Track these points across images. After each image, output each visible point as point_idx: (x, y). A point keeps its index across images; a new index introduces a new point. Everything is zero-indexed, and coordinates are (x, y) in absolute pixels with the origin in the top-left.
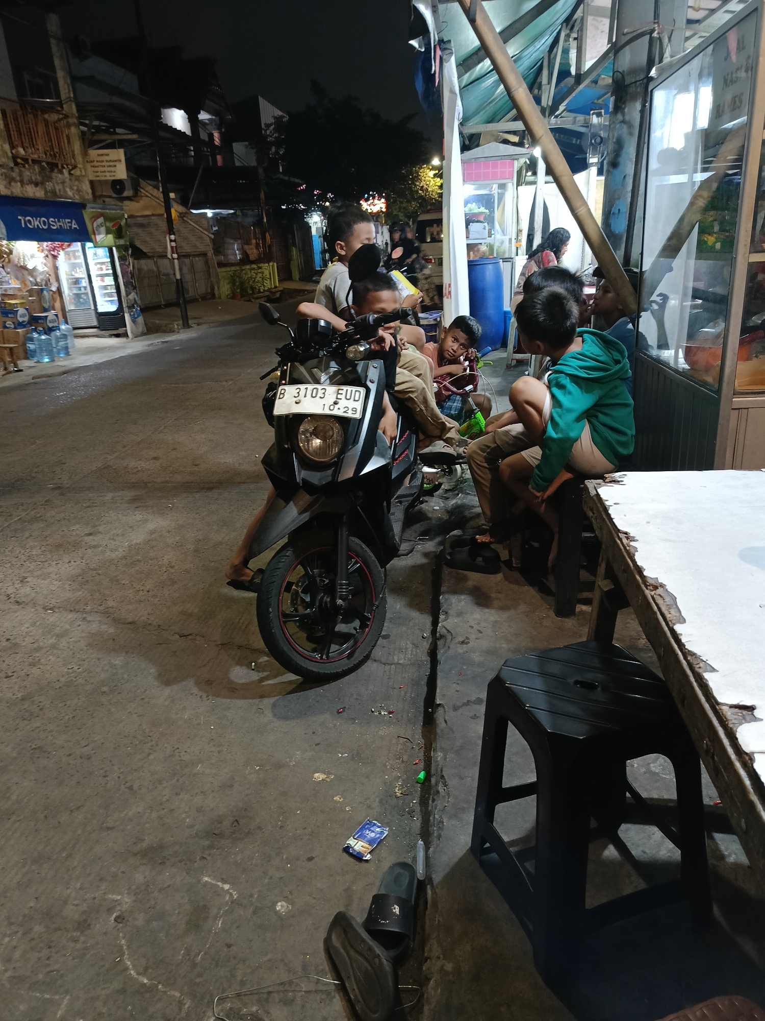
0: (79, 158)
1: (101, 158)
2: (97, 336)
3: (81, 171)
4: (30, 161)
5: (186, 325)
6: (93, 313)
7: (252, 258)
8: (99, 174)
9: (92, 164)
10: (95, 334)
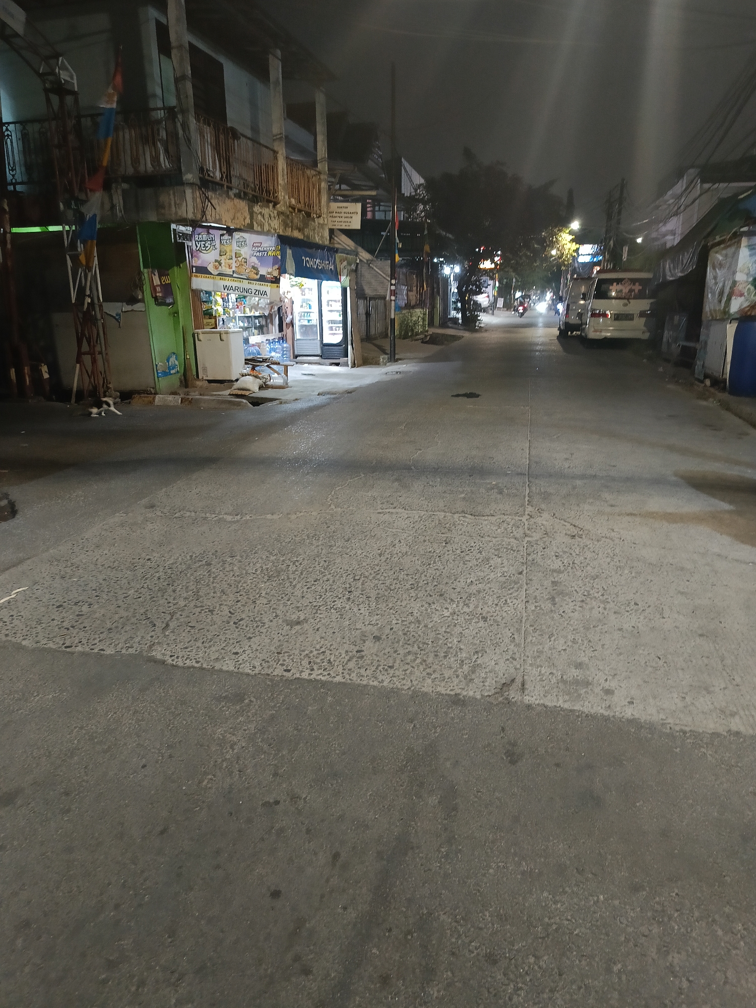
0: (324, 210)
1: (339, 210)
2: (319, 364)
3: (324, 220)
4: (296, 210)
5: (393, 359)
6: (319, 343)
7: (413, 303)
8: (336, 223)
9: (331, 215)
10: (318, 361)
